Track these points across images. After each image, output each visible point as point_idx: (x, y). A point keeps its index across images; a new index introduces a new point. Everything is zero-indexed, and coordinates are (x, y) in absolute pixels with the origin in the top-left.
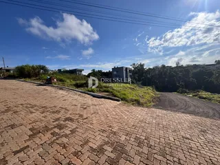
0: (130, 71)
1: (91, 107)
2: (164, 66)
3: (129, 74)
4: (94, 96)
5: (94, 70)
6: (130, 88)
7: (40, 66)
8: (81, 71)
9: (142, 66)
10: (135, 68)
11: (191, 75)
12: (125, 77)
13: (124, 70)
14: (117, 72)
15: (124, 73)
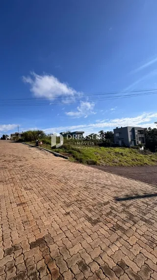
3: (138, 136)
5: (102, 132)
12: (130, 140)
13: (129, 130)
14: (119, 133)
15: (130, 134)
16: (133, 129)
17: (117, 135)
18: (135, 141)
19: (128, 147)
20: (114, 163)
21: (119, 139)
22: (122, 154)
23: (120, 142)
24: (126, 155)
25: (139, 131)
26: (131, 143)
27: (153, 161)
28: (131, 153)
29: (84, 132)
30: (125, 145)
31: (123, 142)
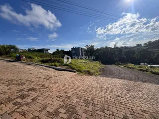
0: (85, 50)
1: (53, 78)
2: (106, 47)
3: (84, 53)
4: (56, 69)
5: (58, 50)
6: (84, 63)
7: (10, 46)
8: (47, 50)
9: (92, 47)
10: (88, 48)
11: (123, 53)
13: (80, 49)
14: (75, 51)
29: (49, 49)
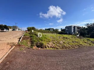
0: (78, 28)
3: (77, 30)
10: (88, 27)
12: (72, 31)
13: (72, 27)
14: (68, 28)
15: (73, 29)
16: (75, 27)
17: (67, 29)
18: (75, 32)
19: (71, 34)
20: (59, 44)
21: (67, 31)
22: (67, 38)
23: (68, 33)
24: (69, 39)
25: (77, 28)
26: (73, 33)
27: (85, 42)
28: (72, 37)
30: (70, 34)
31: (69, 33)
